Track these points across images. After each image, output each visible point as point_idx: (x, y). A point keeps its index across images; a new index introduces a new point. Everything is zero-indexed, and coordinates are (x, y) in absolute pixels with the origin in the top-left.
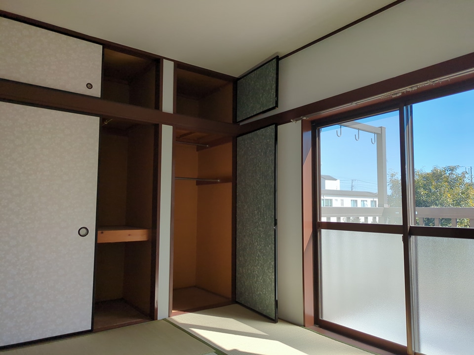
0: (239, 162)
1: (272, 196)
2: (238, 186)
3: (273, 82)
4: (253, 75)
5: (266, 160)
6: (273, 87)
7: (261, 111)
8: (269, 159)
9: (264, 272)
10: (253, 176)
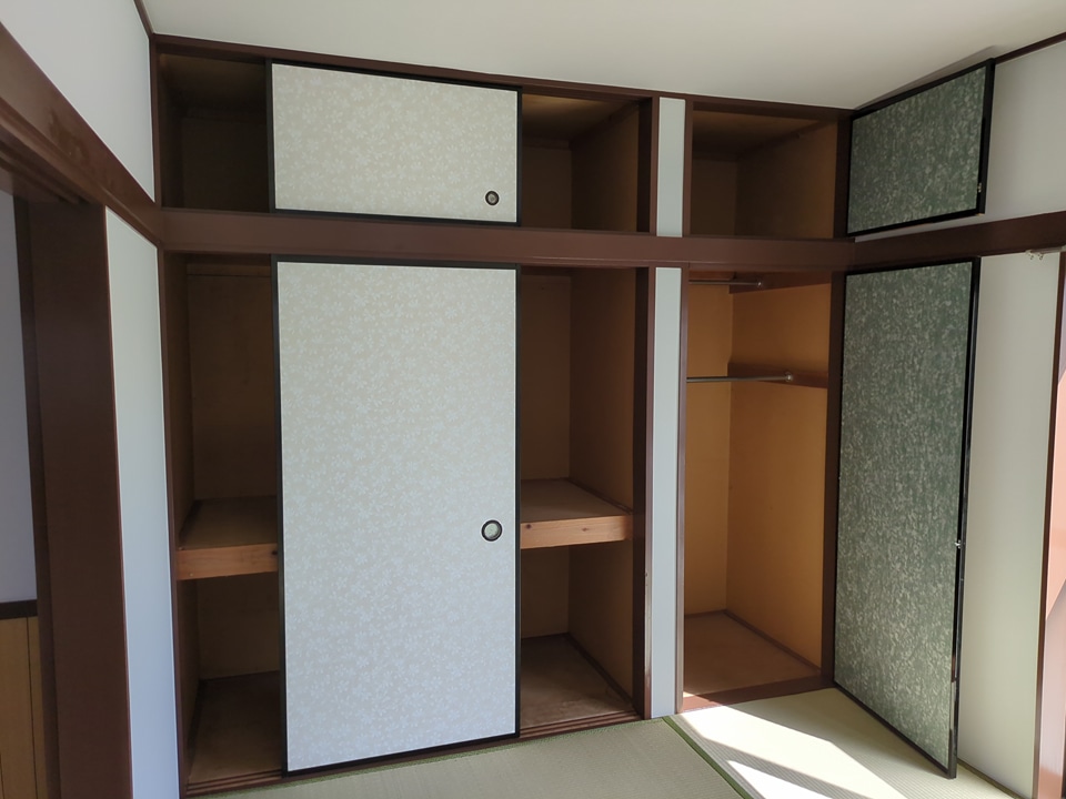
0: (849, 343)
1: (954, 459)
2: (845, 404)
3: (972, 138)
4: (902, 107)
5: (939, 356)
6: (971, 151)
7: (928, 215)
8: (949, 356)
9: (920, 644)
10: (895, 390)
